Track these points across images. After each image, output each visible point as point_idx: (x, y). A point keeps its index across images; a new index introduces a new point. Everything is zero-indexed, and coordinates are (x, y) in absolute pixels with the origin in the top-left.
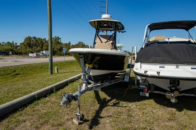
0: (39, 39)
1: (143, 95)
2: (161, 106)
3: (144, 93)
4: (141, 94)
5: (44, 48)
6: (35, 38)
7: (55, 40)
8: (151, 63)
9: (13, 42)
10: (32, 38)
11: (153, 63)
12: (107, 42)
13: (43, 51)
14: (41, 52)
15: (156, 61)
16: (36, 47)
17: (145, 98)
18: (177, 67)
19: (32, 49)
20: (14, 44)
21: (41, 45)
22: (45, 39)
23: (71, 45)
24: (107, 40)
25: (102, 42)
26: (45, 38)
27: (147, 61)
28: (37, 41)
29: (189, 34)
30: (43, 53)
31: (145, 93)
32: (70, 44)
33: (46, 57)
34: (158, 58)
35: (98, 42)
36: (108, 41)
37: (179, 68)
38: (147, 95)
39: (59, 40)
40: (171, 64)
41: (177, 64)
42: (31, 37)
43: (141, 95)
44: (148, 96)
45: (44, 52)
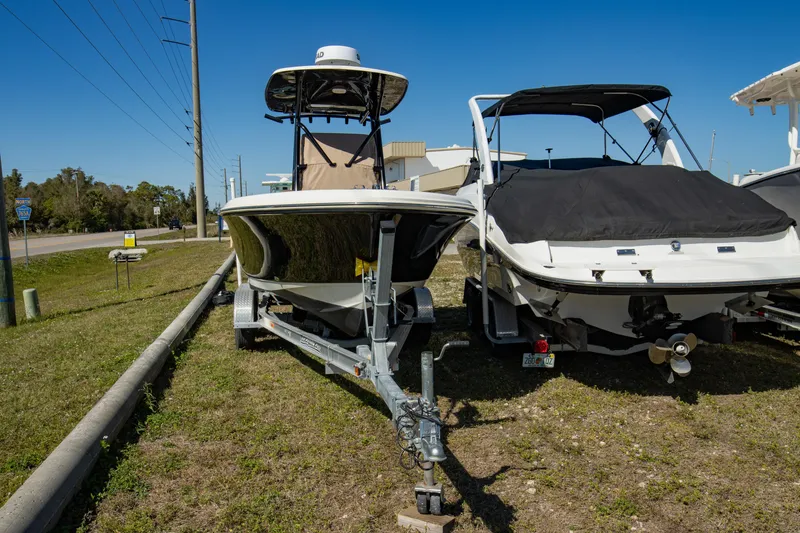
1: (536, 365)
2: (619, 392)
3: (536, 356)
4: (527, 360)
8: (588, 240)
11: (594, 239)
12: (353, 161)
15: (605, 229)
17: (544, 375)
18: (677, 249)
23: (23, 184)
24: (352, 155)
25: (333, 165)
27: (569, 235)
29: (606, 131)
31: (541, 356)
34: (609, 221)
35: (312, 162)
36: (359, 157)
37: (681, 250)
38: (550, 362)
40: (657, 237)
41: (675, 239)
43: (524, 365)
44: (551, 366)
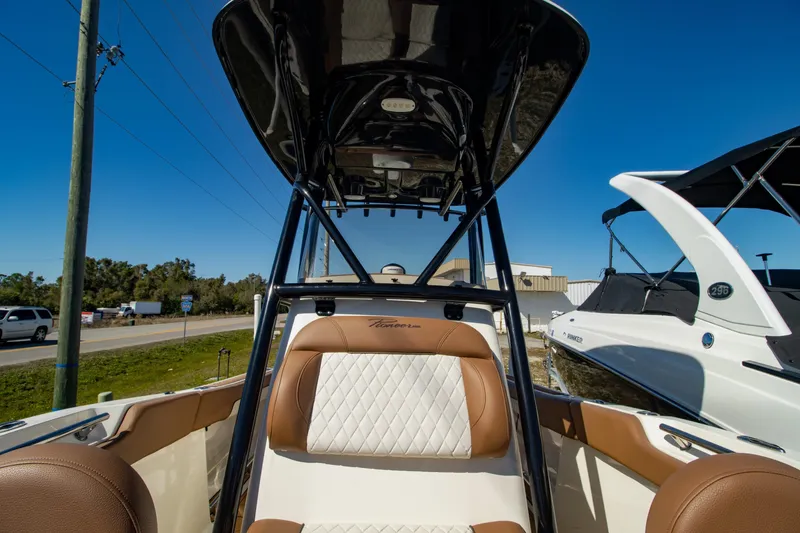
0: (124, 265)
5: (137, 292)
6: (108, 262)
7: (176, 270)
9: (31, 273)
10: (99, 263)
13: (128, 303)
14: (124, 305)
16: (107, 290)
19: (94, 297)
20: (34, 280)
21: (126, 285)
22: (144, 267)
26: (145, 263)
28: (112, 271)
30: (129, 309)
32: (222, 279)
33: (133, 323)
39: (188, 268)
42: (97, 260)
45: (133, 305)
